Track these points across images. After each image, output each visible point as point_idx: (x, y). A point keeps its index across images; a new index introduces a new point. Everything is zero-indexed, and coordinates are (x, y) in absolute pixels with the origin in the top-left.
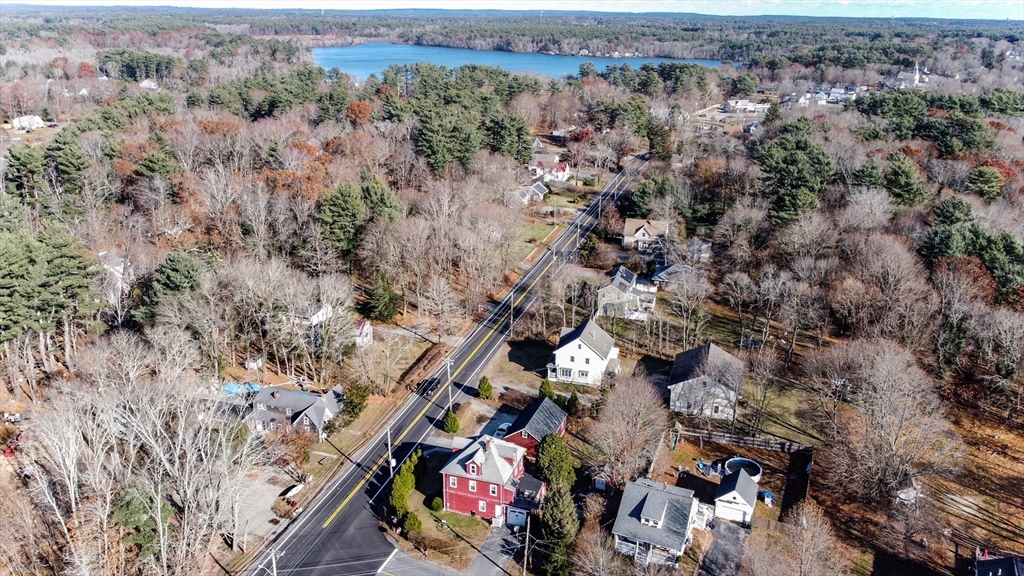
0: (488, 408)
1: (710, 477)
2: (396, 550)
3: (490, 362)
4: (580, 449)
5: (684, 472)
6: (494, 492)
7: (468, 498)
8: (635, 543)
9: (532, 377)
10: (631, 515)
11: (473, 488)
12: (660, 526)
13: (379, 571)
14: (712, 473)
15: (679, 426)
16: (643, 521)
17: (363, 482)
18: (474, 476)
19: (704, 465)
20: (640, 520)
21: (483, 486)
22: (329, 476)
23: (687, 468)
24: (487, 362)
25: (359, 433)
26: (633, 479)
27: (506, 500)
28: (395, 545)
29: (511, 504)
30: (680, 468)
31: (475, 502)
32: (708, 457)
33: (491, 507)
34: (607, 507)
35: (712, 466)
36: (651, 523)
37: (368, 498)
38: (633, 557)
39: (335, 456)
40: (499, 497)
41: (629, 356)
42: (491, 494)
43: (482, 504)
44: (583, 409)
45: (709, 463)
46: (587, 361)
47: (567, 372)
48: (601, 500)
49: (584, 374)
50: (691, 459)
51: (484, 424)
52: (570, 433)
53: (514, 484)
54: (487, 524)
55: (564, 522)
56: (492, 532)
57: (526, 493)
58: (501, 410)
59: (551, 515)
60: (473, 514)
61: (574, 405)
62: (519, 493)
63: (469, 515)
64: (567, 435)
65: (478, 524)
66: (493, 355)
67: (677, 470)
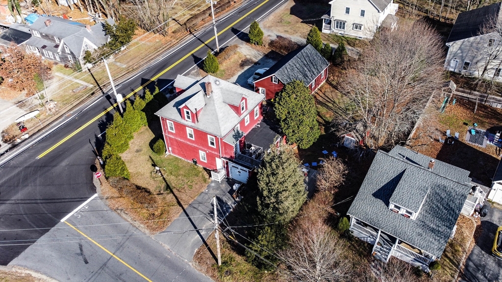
0: (257, 52)
1: (484, 146)
2: (96, 195)
3: (273, 14)
4: (337, 101)
5: (453, 138)
6: (212, 144)
7: (188, 146)
8: (377, 230)
9: (306, 28)
10: (377, 195)
11: (191, 136)
12: (414, 217)
13: (63, 220)
14: (487, 142)
15: (453, 86)
16: (392, 206)
17: (103, 113)
18: (189, 122)
19: (477, 132)
20: (387, 204)
21: (201, 135)
22: (74, 104)
23: (457, 135)
24: (271, 13)
25: (124, 66)
26: (387, 149)
27: (226, 153)
28: (98, 189)
29: (231, 159)
30: (448, 132)
31: (195, 151)
32: (482, 124)
33: (211, 157)
34: (347, 177)
35: (486, 134)
36: (403, 211)
37: (99, 131)
38: (373, 246)
39: (91, 86)
40: (218, 150)
41: (407, 16)
42: (210, 145)
43: (202, 154)
44: (349, 60)
45: (483, 130)
46: (363, 13)
47: (341, 24)
48: (341, 167)
49: (357, 26)
50: (461, 123)
51: (246, 68)
52: (331, 84)
53: (237, 136)
54: (207, 176)
55: (282, 197)
56: (209, 187)
57: (253, 148)
58: (267, 56)
59: (267, 184)
60: (195, 163)
61: (341, 56)
62: (244, 147)
63: (191, 162)
64: (327, 86)
65: (197, 175)
66: (276, 8)
67: (444, 134)
